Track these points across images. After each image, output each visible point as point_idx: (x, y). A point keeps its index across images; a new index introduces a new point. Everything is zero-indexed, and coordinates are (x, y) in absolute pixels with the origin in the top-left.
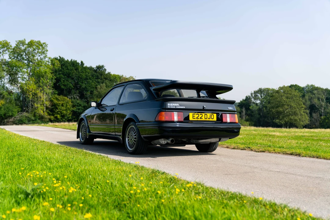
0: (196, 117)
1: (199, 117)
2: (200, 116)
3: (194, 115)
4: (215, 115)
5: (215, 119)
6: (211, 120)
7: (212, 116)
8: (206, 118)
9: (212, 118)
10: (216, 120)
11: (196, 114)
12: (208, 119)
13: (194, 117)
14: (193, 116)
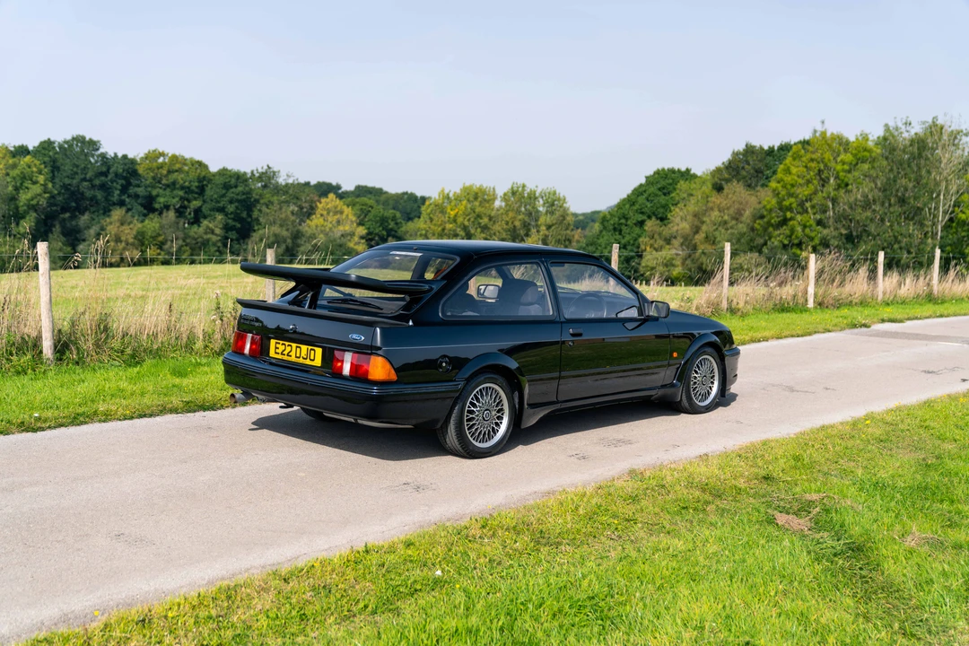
0: (279, 351)
1: (286, 352)
2: (288, 349)
3: (278, 345)
4: (319, 351)
5: (318, 362)
6: (308, 362)
7: (312, 352)
8: (298, 355)
9: (312, 358)
10: (320, 365)
11: (281, 342)
12: (301, 361)
13: (277, 351)
14: (276, 348)
